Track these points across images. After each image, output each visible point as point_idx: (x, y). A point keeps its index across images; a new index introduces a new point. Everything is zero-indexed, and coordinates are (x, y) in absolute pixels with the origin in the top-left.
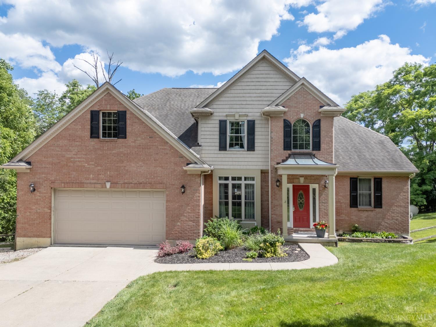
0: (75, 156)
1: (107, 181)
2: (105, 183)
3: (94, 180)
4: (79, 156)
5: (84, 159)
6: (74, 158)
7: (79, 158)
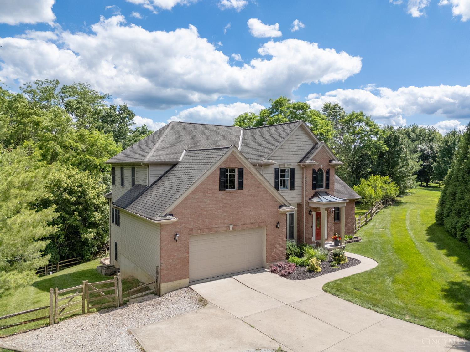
0: (207, 206)
1: (231, 224)
2: (229, 226)
3: (221, 224)
4: (210, 206)
5: (214, 208)
6: (207, 207)
7: (211, 207)
